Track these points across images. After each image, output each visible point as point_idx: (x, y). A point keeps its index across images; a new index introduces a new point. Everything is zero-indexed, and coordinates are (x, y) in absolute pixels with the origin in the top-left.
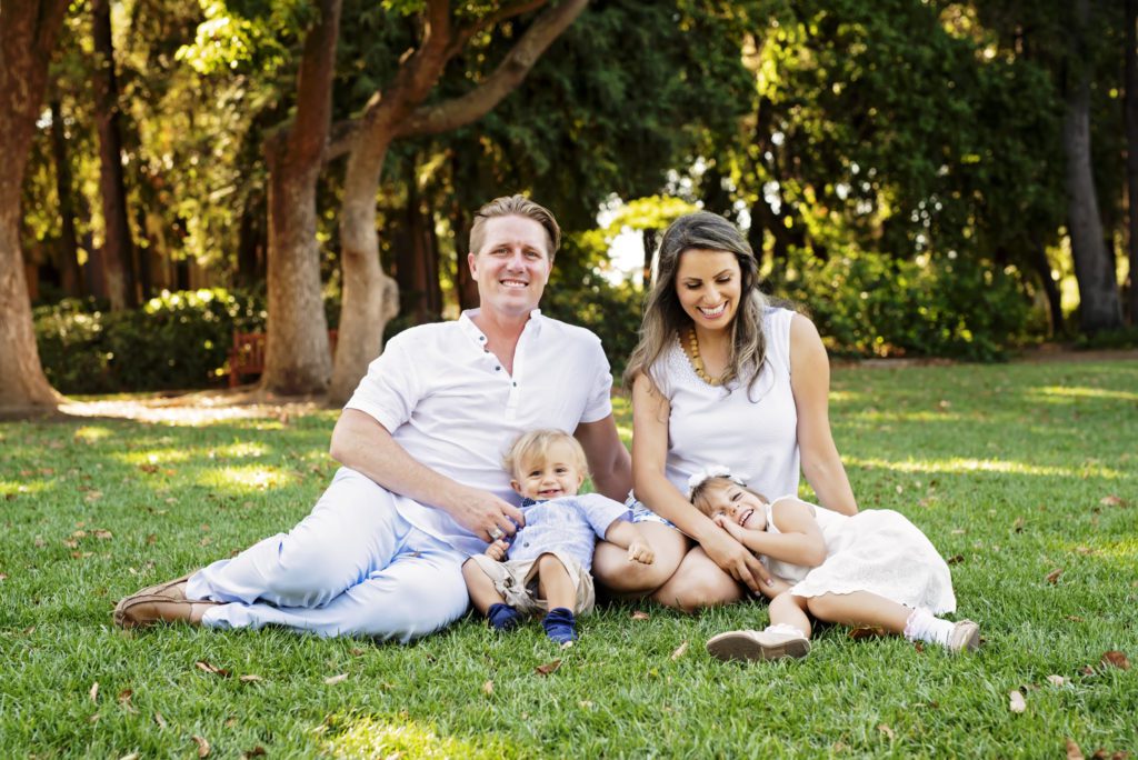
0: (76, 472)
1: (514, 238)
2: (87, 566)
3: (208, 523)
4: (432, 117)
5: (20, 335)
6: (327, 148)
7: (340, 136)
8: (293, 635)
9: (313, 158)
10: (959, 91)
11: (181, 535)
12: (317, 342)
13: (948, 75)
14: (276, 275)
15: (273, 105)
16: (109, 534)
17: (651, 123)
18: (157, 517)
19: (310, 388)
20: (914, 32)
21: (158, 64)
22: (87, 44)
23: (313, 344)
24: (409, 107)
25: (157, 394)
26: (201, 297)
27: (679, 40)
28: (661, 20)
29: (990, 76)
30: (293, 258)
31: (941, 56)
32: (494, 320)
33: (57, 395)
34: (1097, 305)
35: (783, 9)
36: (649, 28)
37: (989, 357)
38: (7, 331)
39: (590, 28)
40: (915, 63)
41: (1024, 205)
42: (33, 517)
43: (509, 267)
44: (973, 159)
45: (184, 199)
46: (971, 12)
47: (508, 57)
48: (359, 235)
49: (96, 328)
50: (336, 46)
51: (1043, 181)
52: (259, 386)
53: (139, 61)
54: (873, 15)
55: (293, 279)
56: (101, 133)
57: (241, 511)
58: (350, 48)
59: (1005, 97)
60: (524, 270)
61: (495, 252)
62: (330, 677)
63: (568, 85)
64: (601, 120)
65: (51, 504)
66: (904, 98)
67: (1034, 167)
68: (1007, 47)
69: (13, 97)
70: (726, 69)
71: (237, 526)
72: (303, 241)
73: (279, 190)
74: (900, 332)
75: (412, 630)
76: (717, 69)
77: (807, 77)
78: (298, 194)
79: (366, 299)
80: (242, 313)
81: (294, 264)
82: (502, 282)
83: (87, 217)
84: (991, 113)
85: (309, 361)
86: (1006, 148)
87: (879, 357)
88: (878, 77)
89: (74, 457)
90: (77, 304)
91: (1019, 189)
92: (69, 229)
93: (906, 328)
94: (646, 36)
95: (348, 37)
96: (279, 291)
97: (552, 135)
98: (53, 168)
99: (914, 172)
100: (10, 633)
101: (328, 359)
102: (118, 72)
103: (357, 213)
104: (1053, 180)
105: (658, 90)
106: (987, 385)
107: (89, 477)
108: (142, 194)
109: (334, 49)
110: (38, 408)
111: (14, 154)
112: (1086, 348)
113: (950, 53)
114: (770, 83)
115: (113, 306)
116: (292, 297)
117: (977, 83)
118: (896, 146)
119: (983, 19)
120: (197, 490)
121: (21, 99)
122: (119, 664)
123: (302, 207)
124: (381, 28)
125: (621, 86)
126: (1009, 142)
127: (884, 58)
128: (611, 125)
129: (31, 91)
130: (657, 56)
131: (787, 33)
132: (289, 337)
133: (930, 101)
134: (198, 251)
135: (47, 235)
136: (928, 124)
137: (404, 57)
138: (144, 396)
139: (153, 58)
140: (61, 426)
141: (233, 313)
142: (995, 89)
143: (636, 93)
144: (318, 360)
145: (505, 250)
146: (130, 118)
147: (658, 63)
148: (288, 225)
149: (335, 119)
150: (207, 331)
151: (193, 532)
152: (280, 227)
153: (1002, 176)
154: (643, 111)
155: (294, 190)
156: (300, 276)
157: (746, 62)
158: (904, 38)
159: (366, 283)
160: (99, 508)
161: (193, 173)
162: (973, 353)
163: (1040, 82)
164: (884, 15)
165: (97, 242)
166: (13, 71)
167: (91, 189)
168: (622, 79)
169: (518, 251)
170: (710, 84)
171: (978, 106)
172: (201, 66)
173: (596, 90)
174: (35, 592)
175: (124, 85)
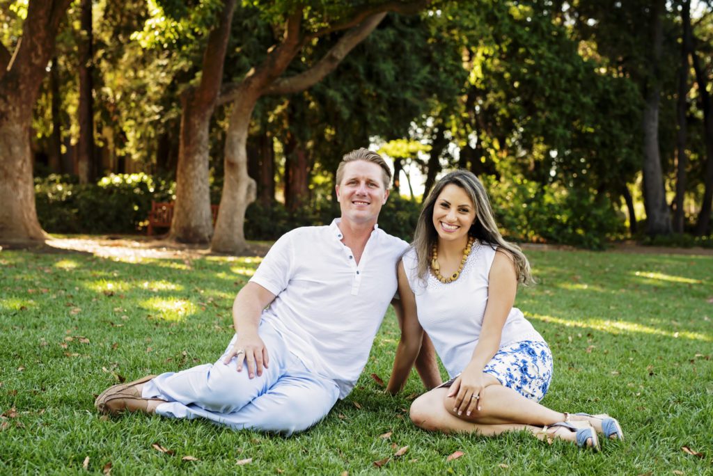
0: (63, 292)
1: (360, 175)
2: (75, 364)
3: (150, 336)
4: (282, 84)
5: (26, 197)
6: (218, 98)
7: (226, 92)
8: (213, 426)
9: (210, 104)
10: (585, 90)
11: (133, 344)
12: (204, 213)
13: (579, 81)
14: (182, 171)
15: (186, 70)
16: (87, 340)
17: (408, 95)
18: (117, 329)
19: (198, 240)
20: (562, 55)
21: (118, 39)
22: (77, 25)
23: (201, 214)
24: (271, 79)
25: (105, 237)
26: (133, 179)
27: (426, 49)
28: (418, 37)
29: (604, 85)
30: (193, 162)
31: (577, 71)
32: (349, 227)
33: (45, 234)
34: (657, 220)
35: (487, 36)
36: (411, 41)
37: (595, 247)
38: (18, 194)
39: (377, 38)
40: (562, 73)
41: (619, 160)
42: (38, 324)
43: (357, 193)
44: (591, 130)
45: (127, 120)
46: (594, 46)
47: (329, 53)
48: (236, 152)
49: (70, 193)
50: (227, 39)
51: (630, 146)
52: (167, 236)
53: (106, 38)
54: (539, 44)
55: (192, 174)
56: (81, 78)
57: (170, 329)
58: (236, 41)
59: (612, 97)
60: (366, 194)
61: (349, 183)
62: (241, 459)
63: (361, 69)
64: (380, 91)
65: (49, 315)
66: (554, 93)
67: (626, 138)
68: (613, 67)
69: (33, 55)
70: (453, 68)
71: (168, 339)
72: (200, 152)
73: (187, 120)
74: (544, 229)
75: (293, 429)
76: (448, 68)
77: (499, 76)
78: (199, 124)
79: (237, 190)
80: (157, 190)
81: (194, 166)
82: (353, 202)
83: (68, 127)
84: (603, 105)
85: (198, 223)
86: (610, 125)
87: (532, 242)
88: (540, 79)
89: (60, 281)
90: (58, 178)
91: (617, 150)
92: (57, 132)
93: (548, 226)
94: (408, 46)
95: (235, 34)
96: (183, 181)
97: (352, 98)
98: (50, 96)
99: (558, 136)
100: (28, 412)
101: (210, 223)
102: (94, 42)
103: (235, 139)
104: (636, 146)
105: (413, 76)
106: (600, 267)
107: (72, 297)
108: (102, 115)
109: (226, 41)
110: (33, 242)
111: (31, 88)
112: (650, 244)
113: (582, 69)
114: (478, 78)
115: (81, 180)
116: (191, 185)
117: (596, 87)
118: (548, 120)
119: (600, 50)
120: (140, 311)
121: (37, 56)
122: (101, 442)
123: (201, 132)
124: (254, 28)
125: (393, 73)
126: (613, 122)
127: (545, 70)
128: (385, 95)
129: (44, 52)
130: (414, 57)
131: (489, 50)
132: (187, 209)
133: (569, 96)
134: (133, 151)
135: (44, 136)
136: (567, 109)
137: (270, 50)
138: (97, 237)
139: (115, 36)
140: (49, 256)
141: (152, 190)
142: (607, 92)
143: (401, 78)
144: (204, 223)
145: (355, 182)
146: (99, 70)
147: (415, 62)
148: (192, 142)
149: (225, 81)
150: (136, 200)
151: (141, 343)
152: (187, 143)
153: (608, 142)
154: (405, 88)
155: (196, 122)
156: (197, 172)
157: (465, 65)
158: (557, 59)
159: (238, 180)
160: (80, 320)
161: (133, 105)
162: (586, 243)
163: (632, 89)
164: (545, 44)
165: (73, 142)
166: (34, 39)
167: (72, 110)
168: (393, 69)
169: (363, 183)
170: (443, 76)
171: (596, 101)
172: (144, 44)
173: (378, 74)
174: (43, 381)
175: (96, 50)
